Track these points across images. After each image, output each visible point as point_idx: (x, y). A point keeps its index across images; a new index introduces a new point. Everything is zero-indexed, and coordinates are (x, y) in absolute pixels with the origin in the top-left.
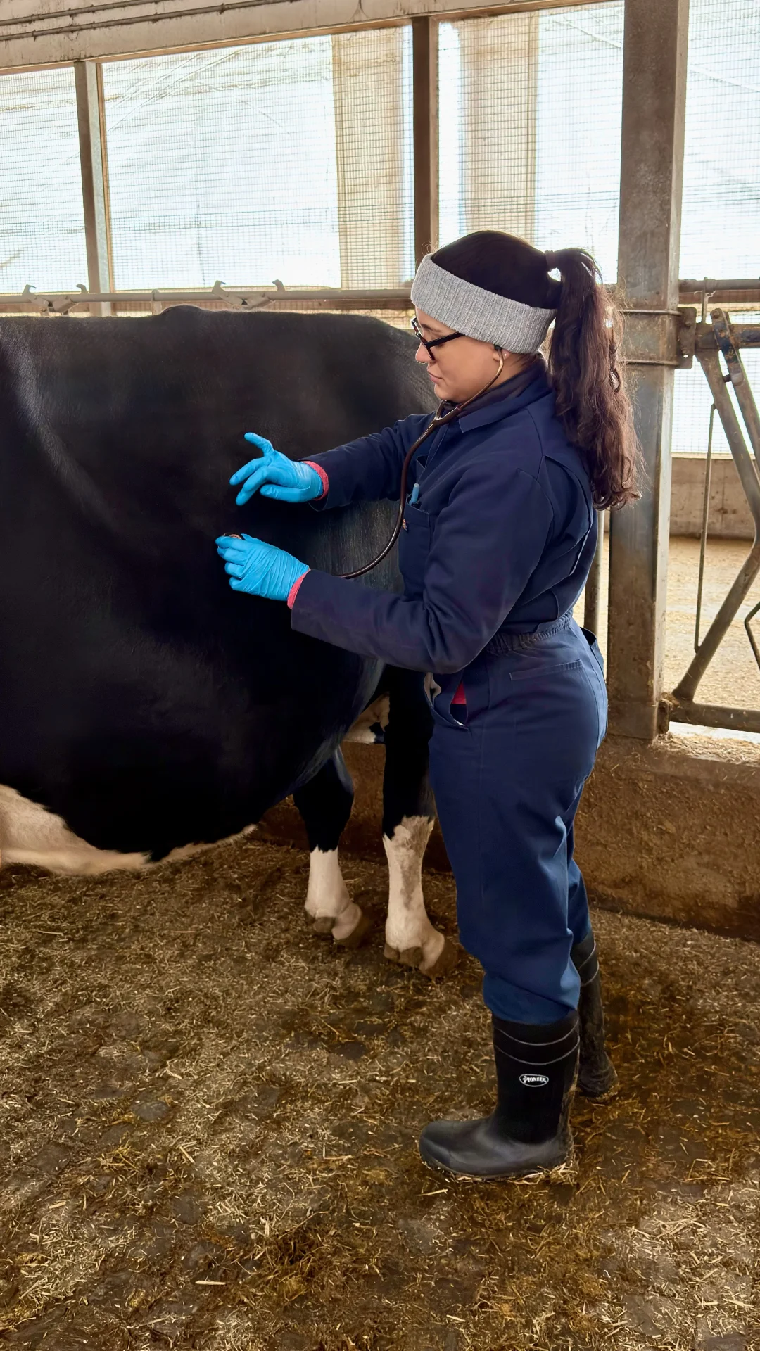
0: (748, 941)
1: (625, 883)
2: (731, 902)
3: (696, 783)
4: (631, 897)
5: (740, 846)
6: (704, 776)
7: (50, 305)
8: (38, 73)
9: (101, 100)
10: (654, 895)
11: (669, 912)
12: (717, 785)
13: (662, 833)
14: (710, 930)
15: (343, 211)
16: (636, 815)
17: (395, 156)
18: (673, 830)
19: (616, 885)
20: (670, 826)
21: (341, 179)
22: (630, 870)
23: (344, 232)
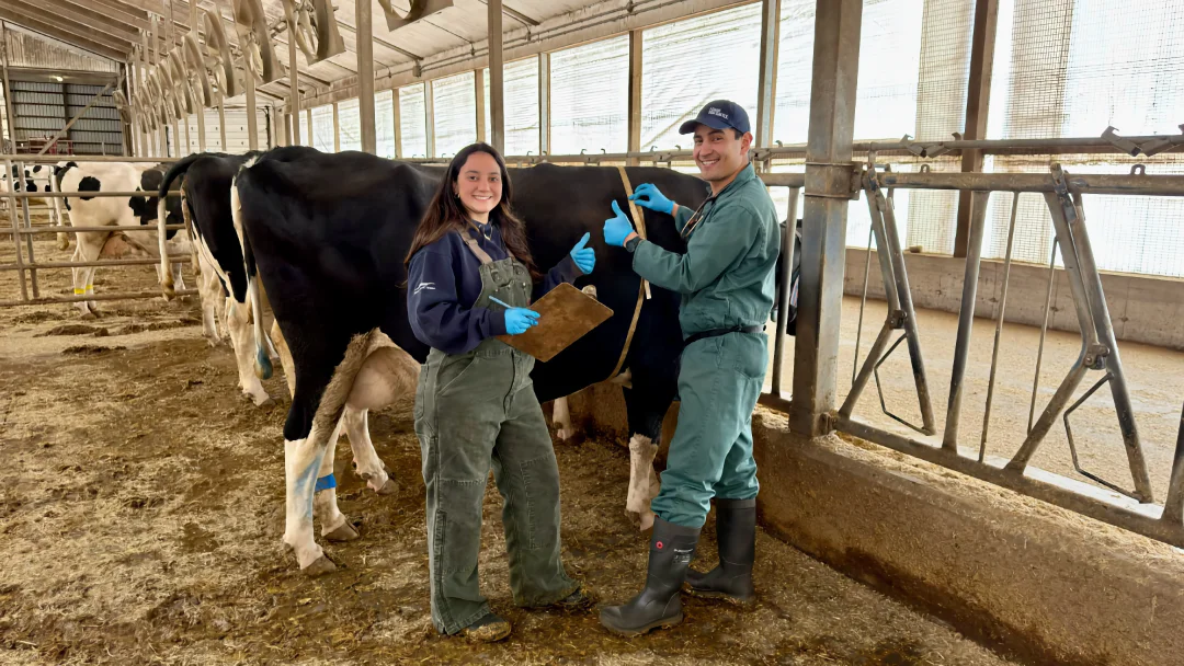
0: (849, 577)
1: (791, 525)
2: (842, 550)
3: (827, 467)
4: (795, 536)
5: (848, 513)
6: (832, 464)
7: (756, 155)
8: (744, 7)
9: (778, 21)
10: (805, 536)
11: (811, 550)
12: (838, 471)
13: (809, 496)
14: (831, 566)
15: (921, 87)
16: (796, 482)
17: (962, 44)
18: (814, 496)
19: (785, 525)
20: (813, 493)
21: (923, 63)
22: (793, 517)
23: (920, 100)
